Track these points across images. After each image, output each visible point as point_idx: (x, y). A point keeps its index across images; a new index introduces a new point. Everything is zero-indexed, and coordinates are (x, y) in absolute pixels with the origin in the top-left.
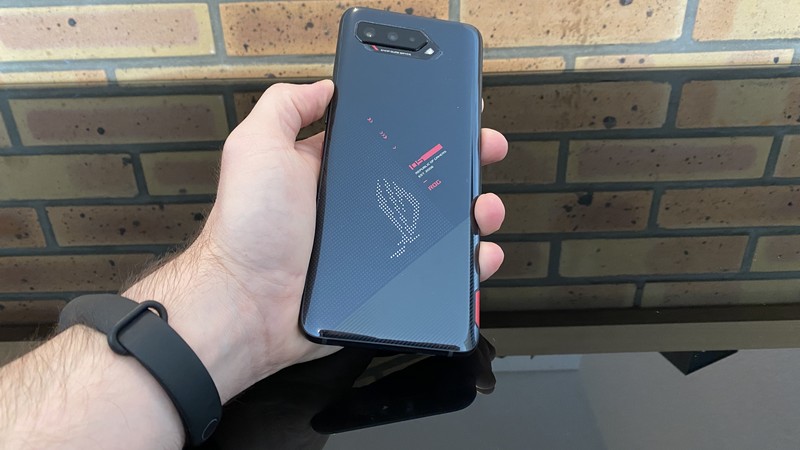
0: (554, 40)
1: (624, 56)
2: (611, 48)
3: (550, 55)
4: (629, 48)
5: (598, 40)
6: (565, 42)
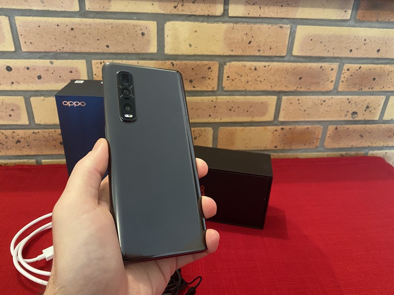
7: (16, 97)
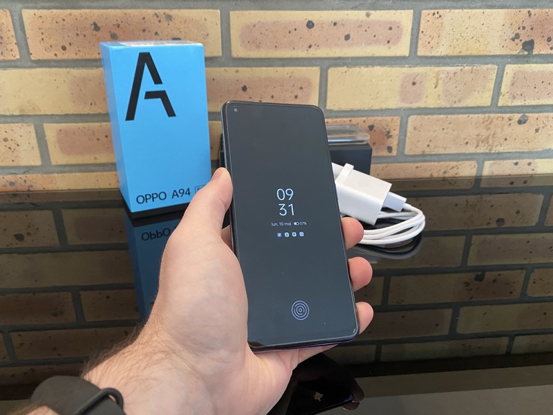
0: (471, 149)
1: (518, 161)
2: (509, 155)
3: (467, 160)
4: (521, 155)
5: (500, 149)
6: (478, 151)
7: (310, 68)
